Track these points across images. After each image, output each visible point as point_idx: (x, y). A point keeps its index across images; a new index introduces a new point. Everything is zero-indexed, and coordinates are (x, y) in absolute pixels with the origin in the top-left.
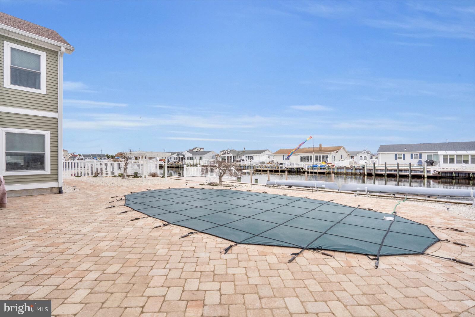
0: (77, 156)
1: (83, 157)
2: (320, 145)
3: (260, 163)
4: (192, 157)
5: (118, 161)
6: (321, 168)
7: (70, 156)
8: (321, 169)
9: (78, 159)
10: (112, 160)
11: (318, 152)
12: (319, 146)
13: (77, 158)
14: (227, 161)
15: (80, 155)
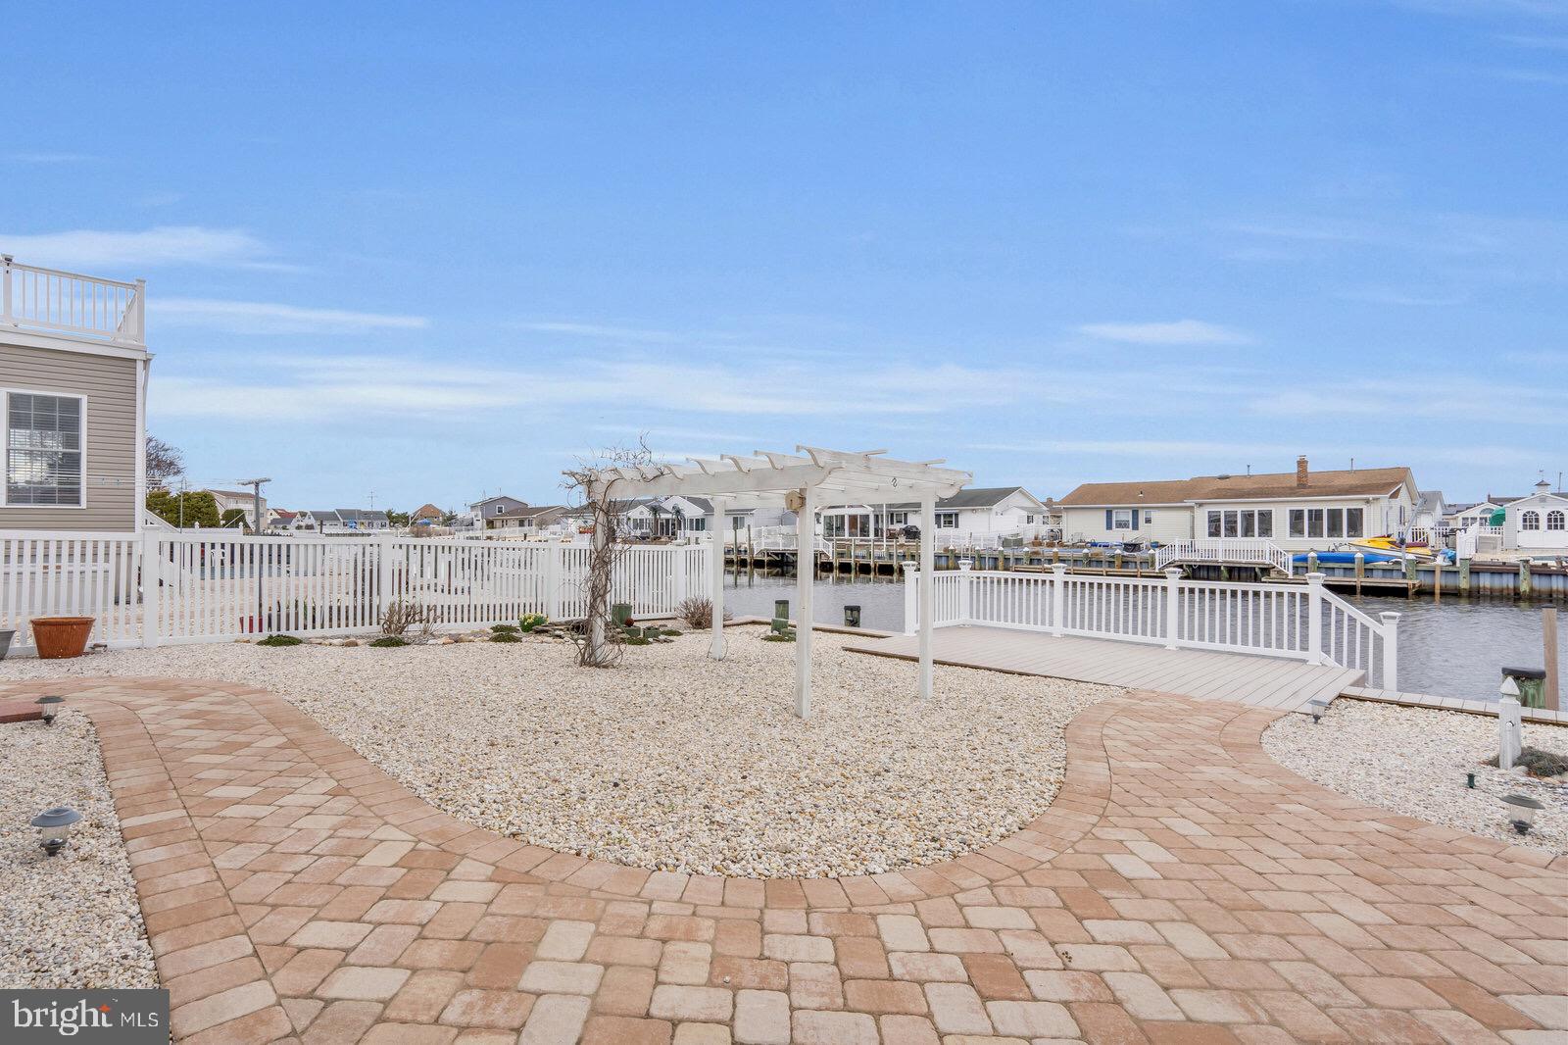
0: (293, 515)
1: (312, 521)
2: (1302, 463)
3: (1006, 543)
4: (703, 520)
5: (429, 535)
6: (1368, 566)
7: (272, 518)
8: (1369, 571)
9: (299, 528)
10: (407, 529)
11: (1291, 492)
12: (1294, 469)
13: (294, 523)
14: (847, 537)
15: (303, 515)
